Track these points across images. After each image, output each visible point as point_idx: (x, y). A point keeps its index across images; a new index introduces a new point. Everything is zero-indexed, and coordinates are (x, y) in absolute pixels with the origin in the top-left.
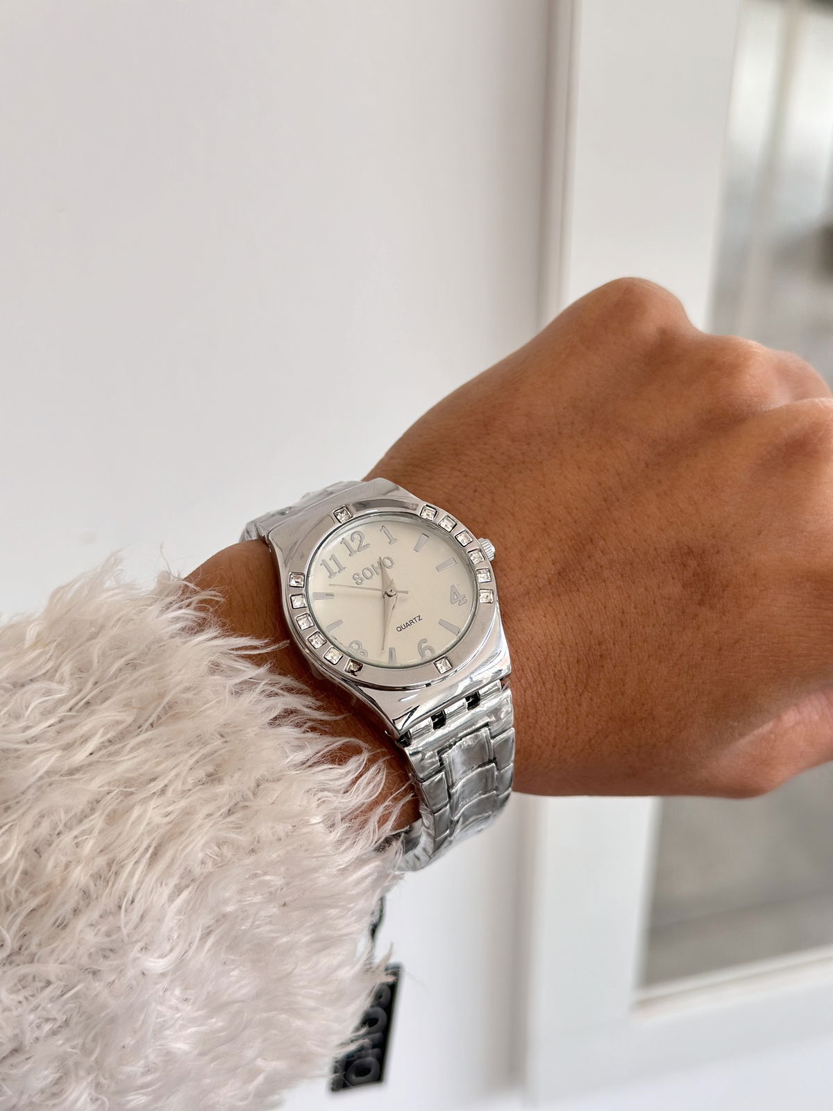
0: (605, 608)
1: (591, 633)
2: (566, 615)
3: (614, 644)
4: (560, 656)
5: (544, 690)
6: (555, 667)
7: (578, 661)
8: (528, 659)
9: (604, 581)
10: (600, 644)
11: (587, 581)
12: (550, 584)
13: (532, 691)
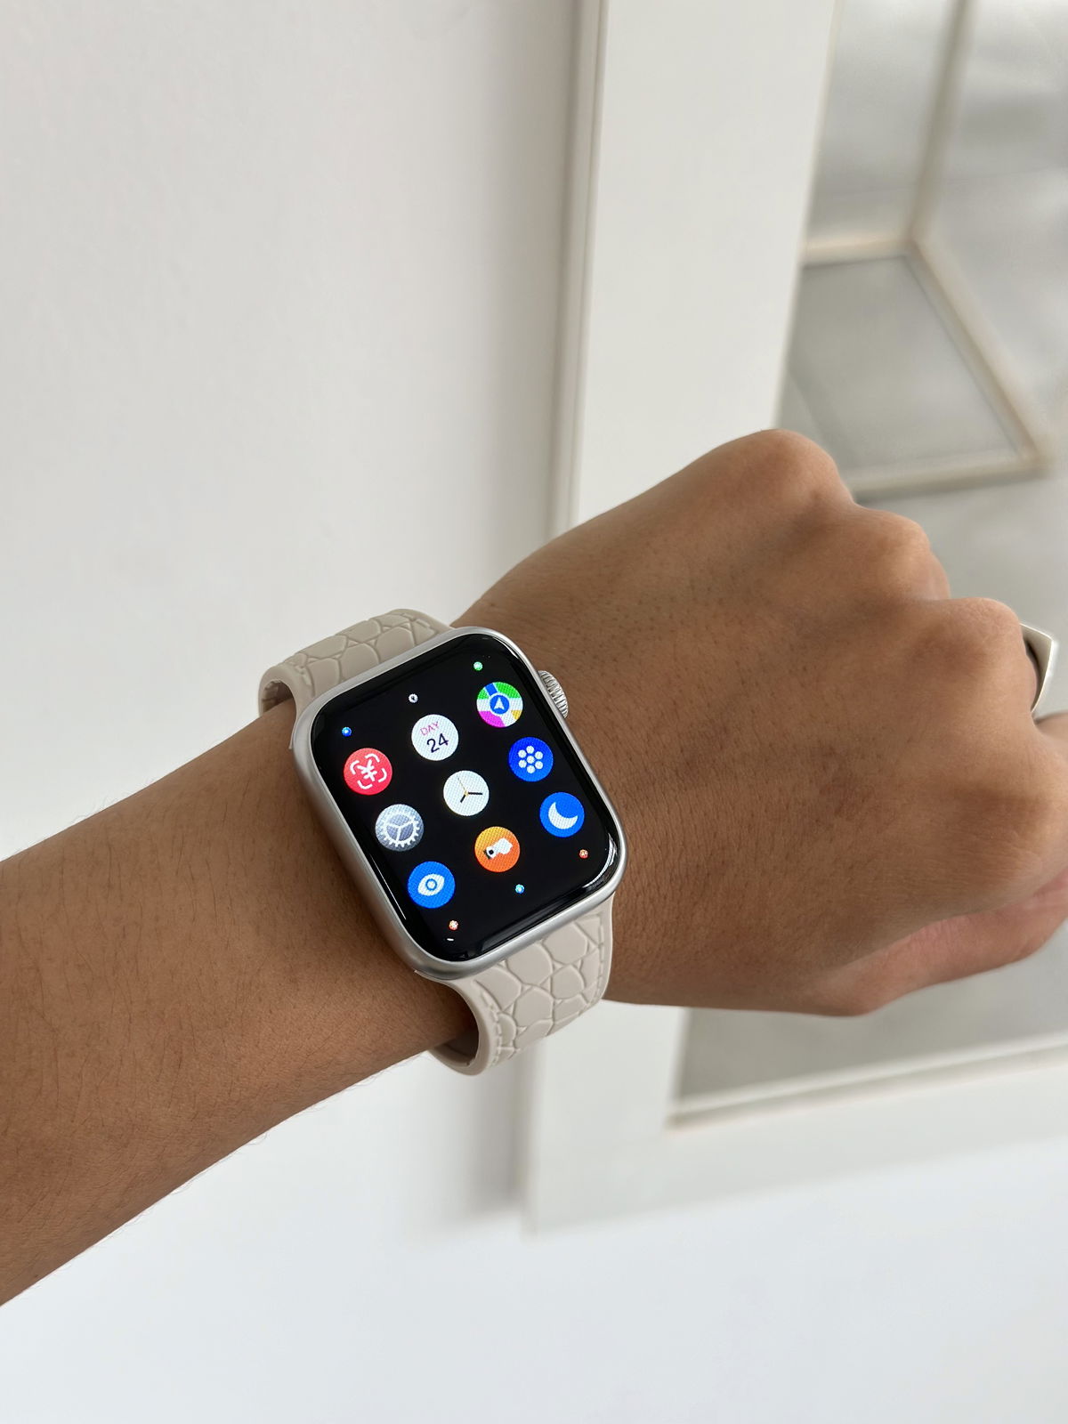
0: (733, 808)
1: (715, 836)
2: (691, 812)
3: (738, 850)
4: (680, 858)
5: (657, 895)
6: (673, 870)
7: (698, 866)
8: (645, 860)
9: (736, 777)
10: (723, 849)
11: (717, 775)
12: (677, 774)
13: (645, 895)
